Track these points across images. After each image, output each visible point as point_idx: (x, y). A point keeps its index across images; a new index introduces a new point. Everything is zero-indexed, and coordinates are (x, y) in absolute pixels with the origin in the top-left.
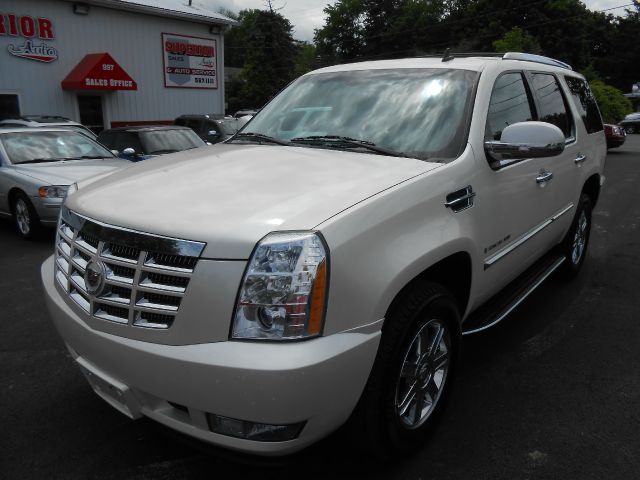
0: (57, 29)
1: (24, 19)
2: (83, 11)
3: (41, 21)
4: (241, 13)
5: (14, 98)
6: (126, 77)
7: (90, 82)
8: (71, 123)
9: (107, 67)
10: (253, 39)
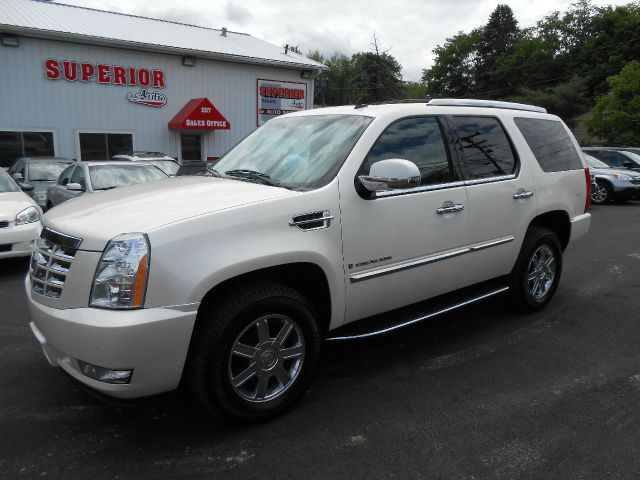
0: (167, 80)
1: (142, 71)
2: (190, 63)
3: (156, 73)
4: (354, 56)
5: (129, 136)
6: (221, 118)
7: (189, 123)
8: (166, 158)
9: (205, 110)
10: (359, 80)
